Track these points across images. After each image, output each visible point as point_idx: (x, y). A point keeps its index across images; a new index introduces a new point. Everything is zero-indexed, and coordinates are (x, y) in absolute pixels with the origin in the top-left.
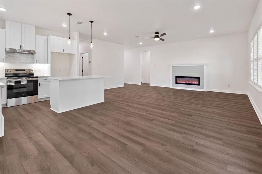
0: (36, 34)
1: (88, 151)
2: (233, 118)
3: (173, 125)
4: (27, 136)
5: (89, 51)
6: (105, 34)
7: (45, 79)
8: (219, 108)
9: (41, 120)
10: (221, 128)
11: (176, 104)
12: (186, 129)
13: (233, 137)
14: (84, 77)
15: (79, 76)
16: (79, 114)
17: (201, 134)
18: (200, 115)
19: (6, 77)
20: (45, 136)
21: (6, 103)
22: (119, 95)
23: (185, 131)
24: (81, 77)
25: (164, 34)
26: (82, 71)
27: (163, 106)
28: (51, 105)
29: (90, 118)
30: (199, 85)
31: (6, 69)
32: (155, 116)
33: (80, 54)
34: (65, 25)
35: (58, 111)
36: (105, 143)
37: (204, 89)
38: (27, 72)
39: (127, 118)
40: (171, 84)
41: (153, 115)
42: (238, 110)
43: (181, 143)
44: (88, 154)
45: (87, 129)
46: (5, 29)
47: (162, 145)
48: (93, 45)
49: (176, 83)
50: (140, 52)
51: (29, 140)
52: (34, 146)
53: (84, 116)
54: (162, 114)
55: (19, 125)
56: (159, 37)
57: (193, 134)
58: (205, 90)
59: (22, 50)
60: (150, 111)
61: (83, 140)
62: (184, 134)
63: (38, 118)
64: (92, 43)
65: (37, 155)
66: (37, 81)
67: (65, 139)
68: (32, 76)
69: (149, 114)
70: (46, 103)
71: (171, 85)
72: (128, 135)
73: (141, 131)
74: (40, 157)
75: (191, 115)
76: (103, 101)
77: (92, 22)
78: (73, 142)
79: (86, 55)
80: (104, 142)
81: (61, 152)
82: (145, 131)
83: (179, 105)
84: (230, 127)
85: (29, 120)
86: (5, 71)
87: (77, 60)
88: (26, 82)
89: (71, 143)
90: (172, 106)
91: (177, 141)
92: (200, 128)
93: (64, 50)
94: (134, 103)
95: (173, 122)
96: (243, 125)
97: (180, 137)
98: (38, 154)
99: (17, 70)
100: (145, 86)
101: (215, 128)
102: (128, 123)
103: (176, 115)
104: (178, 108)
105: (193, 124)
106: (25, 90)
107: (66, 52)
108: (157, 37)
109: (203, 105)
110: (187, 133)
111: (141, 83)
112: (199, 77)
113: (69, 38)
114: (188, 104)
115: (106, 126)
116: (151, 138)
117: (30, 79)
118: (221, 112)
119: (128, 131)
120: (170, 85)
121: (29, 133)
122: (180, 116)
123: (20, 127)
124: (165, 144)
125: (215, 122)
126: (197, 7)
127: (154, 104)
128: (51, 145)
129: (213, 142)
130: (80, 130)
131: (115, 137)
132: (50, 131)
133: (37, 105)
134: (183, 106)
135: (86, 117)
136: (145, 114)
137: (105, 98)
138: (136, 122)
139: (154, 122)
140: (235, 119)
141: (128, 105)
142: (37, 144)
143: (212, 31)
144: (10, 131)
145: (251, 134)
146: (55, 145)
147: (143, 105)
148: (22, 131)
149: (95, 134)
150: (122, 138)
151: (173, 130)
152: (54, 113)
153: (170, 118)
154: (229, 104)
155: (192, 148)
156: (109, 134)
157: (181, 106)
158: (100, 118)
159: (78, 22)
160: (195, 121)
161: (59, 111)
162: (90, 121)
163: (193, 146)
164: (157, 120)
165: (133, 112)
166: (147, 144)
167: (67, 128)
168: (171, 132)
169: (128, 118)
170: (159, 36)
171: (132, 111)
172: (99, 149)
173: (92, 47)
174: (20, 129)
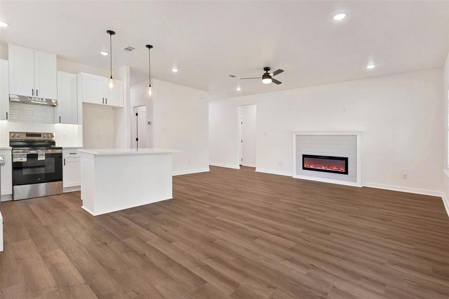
0: (58, 69)
1: (138, 289)
2: (409, 244)
3: (292, 250)
4: (40, 253)
5: (147, 102)
6: (175, 70)
7: (73, 152)
8: (383, 222)
9: (65, 227)
10: (384, 262)
11: (301, 208)
12: (317, 259)
13: (405, 282)
14: (141, 150)
15: (131, 148)
16: (127, 218)
17: (344, 270)
18: (345, 233)
19: (10, 146)
20: (68, 256)
21: (12, 193)
22: (200, 186)
23: (313, 264)
24: (134, 150)
25: (280, 71)
26: (137, 140)
27: (277, 212)
28: (82, 200)
29: (147, 228)
30: (346, 173)
31: (10, 133)
32: (259, 229)
33: (134, 107)
34: (105, 54)
35: (93, 211)
36: (168, 277)
37: (356, 182)
38: (45, 139)
39: (210, 232)
40: (293, 170)
41: (257, 228)
42: (419, 228)
43: (305, 286)
44: (138, 294)
45: (140, 248)
46: (8, 60)
47: (269, 286)
48: (152, 90)
49: (304, 168)
50: (238, 106)
51: (43, 262)
52: (51, 274)
53: (136, 223)
54: (273, 227)
55: (29, 234)
56: (270, 77)
57: (328, 270)
58: (358, 184)
59: (35, 98)
60: (253, 220)
61: (131, 268)
62: (312, 268)
63: (61, 222)
64: (150, 86)
65: (53, 290)
66: (60, 155)
67: (100, 263)
68: (52, 146)
69: (250, 226)
70: (75, 196)
71: (295, 172)
72: (210, 265)
73: (232, 258)
74: (58, 293)
75: (328, 233)
76: (171, 197)
77: (149, 47)
78: (114, 270)
79: (142, 110)
80: (166, 274)
81: (92, 287)
82: (239, 258)
83: (307, 212)
84: (402, 261)
85: (46, 226)
86: (9, 136)
87: (126, 118)
88: (44, 156)
89: (111, 271)
90: (294, 212)
91: (297, 282)
92: (343, 259)
93: (105, 100)
94: (225, 204)
95: (293, 244)
96: (426, 259)
97: (304, 274)
98: (55, 287)
99: (28, 135)
100: (247, 171)
101: (373, 261)
102: (211, 242)
103: (298, 230)
104: (305, 217)
105: (329, 250)
106: (42, 171)
107: (108, 104)
108: (266, 76)
109: (351, 214)
110: (318, 268)
111: (241, 166)
112: (347, 158)
113: (111, 78)
114: (323, 209)
115: (172, 243)
116: (249, 271)
117: (50, 151)
118: (386, 229)
119: (210, 257)
120: (292, 172)
121: (44, 250)
122: (307, 234)
123: (30, 237)
124: (274, 285)
125: (371, 248)
126: (339, 17)
127: (261, 207)
128: (78, 273)
129: (366, 289)
130: (128, 249)
131: (186, 266)
132: (77, 247)
133: (60, 199)
134: (314, 214)
135: (140, 225)
136: (243, 226)
137: (175, 191)
138: (225, 240)
139: (257, 241)
140: (412, 245)
141: (214, 208)
142: (55, 269)
143: (371, 67)
144: (14, 244)
145: (443, 277)
146: (83, 274)
147: (240, 208)
148: (34, 244)
149: (152, 257)
150: (199, 268)
151: (292, 260)
152: (87, 215)
153: (288, 236)
154: (404, 214)
155: (325, 297)
156: (177, 260)
157: (310, 212)
158: (163, 229)
159: (127, 47)
160: (333, 244)
161: (95, 213)
162: (145, 233)
163: (326, 294)
164: (264, 239)
165: (221, 221)
166: (241, 283)
167: (106, 244)
168: (287, 264)
169: (212, 232)
170: (271, 75)
171: (219, 217)
172: (157, 287)
173: (150, 95)
174: (30, 241)
